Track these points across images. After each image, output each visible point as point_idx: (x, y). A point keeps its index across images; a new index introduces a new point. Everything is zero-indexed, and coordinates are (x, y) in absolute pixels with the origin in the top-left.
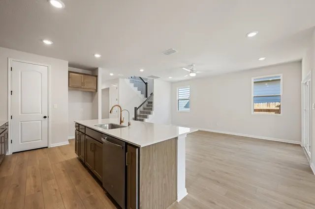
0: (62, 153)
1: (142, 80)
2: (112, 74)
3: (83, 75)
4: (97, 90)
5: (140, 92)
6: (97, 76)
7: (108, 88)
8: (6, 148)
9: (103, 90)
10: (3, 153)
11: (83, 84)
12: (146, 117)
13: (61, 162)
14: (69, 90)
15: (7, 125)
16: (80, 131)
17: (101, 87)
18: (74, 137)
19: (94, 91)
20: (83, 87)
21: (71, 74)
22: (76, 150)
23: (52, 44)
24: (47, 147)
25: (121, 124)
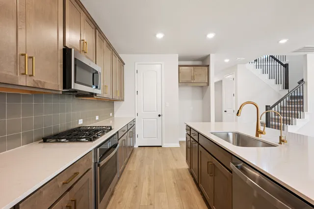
0: (174, 157)
1: (277, 61)
2: (227, 61)
3: (192, 68)
4: (208, 84)
5: (273, 81)
6: (208, 66)
7: (221, 81)
8: (134, 141)
9: (216, 83)
10: (132, 145)
11: (193, 78)
12: (289, 122)
13: (172, 170)
14: (179, 86)
15: (134, 121)
16: (191, 137)
17: (213, 79)
18: (185, 139)
19: (206, 84)
20: (192, 81)
21: (180, 68)
22: (187, 159)
23: (163, 37)
24: (161, 146)
25: (257, 135)
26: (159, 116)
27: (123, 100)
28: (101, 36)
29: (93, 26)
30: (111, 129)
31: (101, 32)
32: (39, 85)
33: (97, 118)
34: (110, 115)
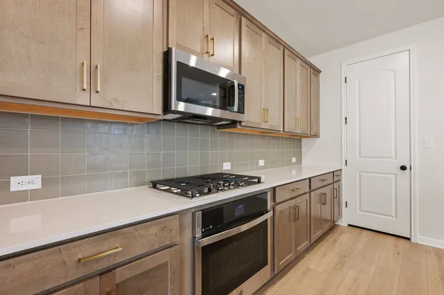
24: (409, 239)
26: (403, 168)
27: (316, 136)
28: (253, 27)
29: (233, 11)
30: (259, 182)
31: (252, 20)
32: (114, 103)
33: (262, 163)
34: (291, 160)
